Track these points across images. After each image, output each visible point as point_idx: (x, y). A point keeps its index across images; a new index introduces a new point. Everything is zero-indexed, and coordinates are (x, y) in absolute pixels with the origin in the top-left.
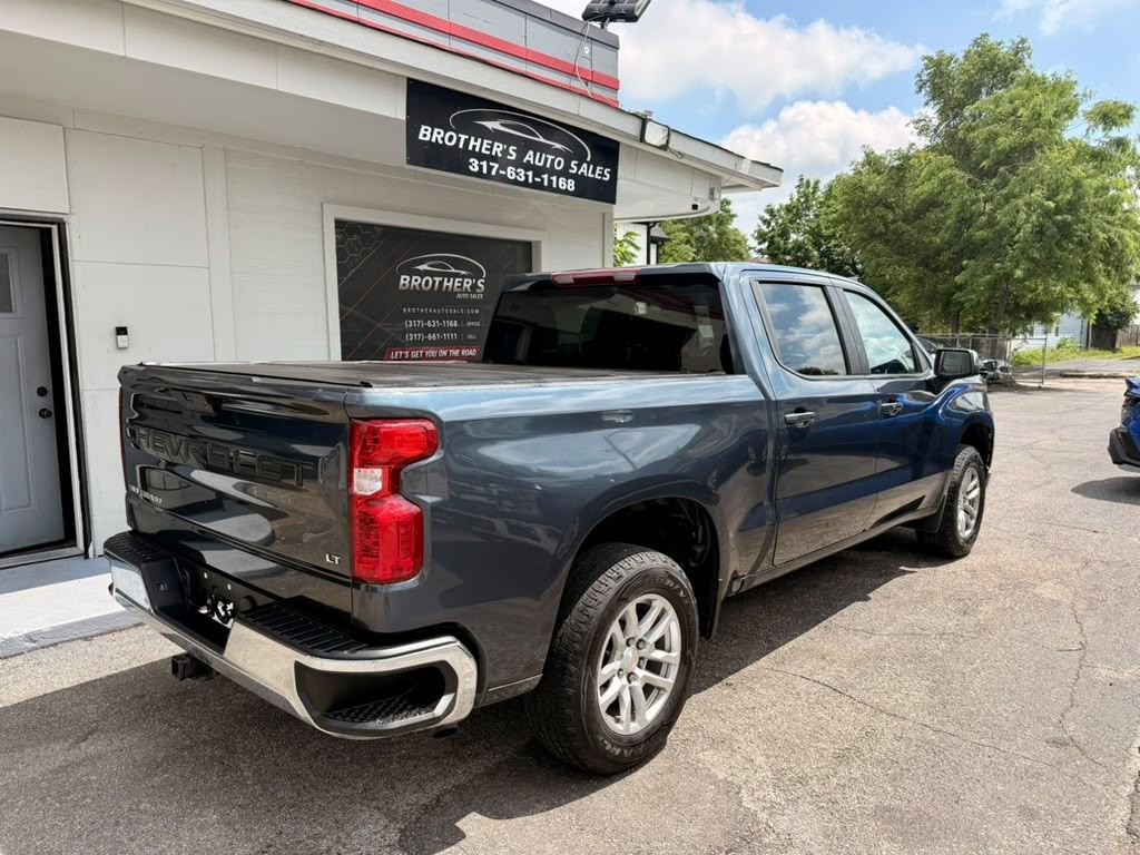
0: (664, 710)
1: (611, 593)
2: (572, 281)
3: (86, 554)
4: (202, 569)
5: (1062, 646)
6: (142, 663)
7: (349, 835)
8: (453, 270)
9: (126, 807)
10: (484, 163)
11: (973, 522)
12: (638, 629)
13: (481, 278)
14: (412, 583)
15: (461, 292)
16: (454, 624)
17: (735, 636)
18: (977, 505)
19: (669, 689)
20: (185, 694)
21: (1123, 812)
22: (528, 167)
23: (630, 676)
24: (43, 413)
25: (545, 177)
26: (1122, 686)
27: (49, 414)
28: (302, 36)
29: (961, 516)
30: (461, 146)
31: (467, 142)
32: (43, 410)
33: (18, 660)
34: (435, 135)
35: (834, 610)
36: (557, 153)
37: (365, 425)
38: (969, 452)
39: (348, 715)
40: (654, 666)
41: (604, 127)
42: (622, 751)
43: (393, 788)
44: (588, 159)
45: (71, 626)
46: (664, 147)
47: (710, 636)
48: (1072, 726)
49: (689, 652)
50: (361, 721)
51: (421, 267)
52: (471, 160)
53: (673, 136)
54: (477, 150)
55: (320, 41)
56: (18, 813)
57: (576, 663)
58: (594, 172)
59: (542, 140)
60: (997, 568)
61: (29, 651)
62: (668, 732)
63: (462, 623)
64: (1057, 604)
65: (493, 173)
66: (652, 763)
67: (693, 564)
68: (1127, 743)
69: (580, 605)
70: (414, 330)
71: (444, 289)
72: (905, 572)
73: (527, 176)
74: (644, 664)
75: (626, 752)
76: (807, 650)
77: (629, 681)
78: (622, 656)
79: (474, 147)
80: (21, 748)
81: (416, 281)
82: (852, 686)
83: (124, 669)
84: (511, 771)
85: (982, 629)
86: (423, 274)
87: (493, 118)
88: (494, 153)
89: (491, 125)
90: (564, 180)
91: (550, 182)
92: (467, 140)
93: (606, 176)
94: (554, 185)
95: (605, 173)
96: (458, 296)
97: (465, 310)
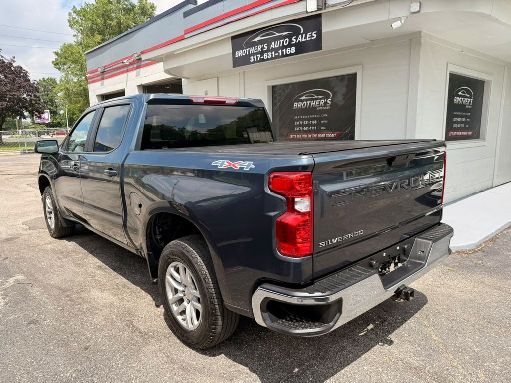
8: (316, 97)
10: (255, 57)
13: (329, 98)
15: (319, 107)
22: (273, 50)
25: (280, 51)
30: (247, 54)
34: (240, 53)
36: (285, 37)
51: (302, 98)
52: (251, 58)
54: (252, 52)
58: (306, 38)
59: (278, 35)
70: (299, 126)
71: (311, 106)
73: (272, 55)
81: (300, 105)
86: (302, 101)
88: (258, 51)
89: (257, 39)
90: (290, 49)
91: (283, 53)
92: (249, 51)
93: (314, 37)
94: (285, 54)
95: (313, 35)
96: (318, 108)
97: (320, 115)
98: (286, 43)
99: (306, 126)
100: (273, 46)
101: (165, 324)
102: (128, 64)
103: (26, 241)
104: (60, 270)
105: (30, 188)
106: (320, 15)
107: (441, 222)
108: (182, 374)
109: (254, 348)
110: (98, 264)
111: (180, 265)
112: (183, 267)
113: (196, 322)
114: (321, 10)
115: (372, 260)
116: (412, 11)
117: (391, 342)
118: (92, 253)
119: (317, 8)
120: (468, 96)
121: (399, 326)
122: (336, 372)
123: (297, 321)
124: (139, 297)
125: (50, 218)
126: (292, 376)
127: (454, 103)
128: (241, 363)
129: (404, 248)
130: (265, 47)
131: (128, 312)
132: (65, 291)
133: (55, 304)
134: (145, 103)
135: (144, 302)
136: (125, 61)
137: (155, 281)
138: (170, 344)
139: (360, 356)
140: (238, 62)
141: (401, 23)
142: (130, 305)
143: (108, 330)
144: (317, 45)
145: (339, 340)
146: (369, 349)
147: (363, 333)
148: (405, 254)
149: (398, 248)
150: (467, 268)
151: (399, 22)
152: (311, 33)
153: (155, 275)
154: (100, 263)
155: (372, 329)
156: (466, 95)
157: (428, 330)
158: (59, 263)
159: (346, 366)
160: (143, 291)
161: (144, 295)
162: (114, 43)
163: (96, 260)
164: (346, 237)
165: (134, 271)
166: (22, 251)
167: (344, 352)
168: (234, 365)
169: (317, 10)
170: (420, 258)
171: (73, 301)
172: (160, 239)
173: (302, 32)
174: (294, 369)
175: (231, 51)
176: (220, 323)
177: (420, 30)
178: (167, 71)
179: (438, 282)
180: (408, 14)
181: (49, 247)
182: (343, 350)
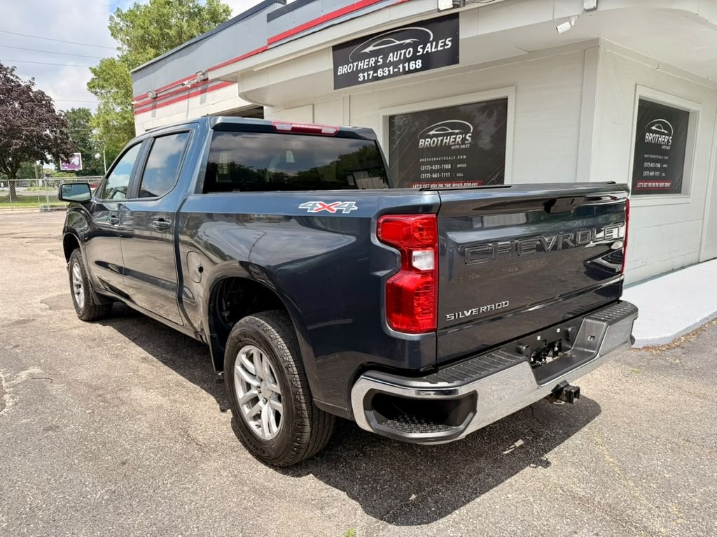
8: (450, 131)
10: (366, 74)
13: (469, 133)
15: (455, 145)
22: (391, 64)
25: (401, 66)
30: (354, 69)
34: (344, 69)
36: (408, 46)
51: (431, 133)
52: (359, 75)
54: (362, 68)
58: (437, 47)
59: (398, 42)
65: (370, 77)
70: (426, 172)
71: (443, 144)
73: (389, 71)
81: (428, 142)
86: (431, 137)
87: (369, 45)
88: (370, 66)
89: (368, 49)
90: (414, 62)
91: (404, 68)
92: (357, 65)
93: (448, 45)
94: (407, 69)
95: (447, 42)
96: (453, 147)
97: (456, 157)
98: (409, 54)
99: (435, 171)
100: (391, 58)
101: (232, 434)
102: (189, 86)
103: (44, 324)
104: (90, 362)
105: (52, 256)
106: (456, 16)
107: (620, 299)
108: (254, 500)
109: (356, 468)
110: (143, 355)
111: (255, 350)
112: (258, 352)
113: (275, 429)
114: (458, 6)
115: (521, 344)
116: (587, 6)
117: (547, 464)
118: (134, 340)
119: (453, 5)
120: (666, 132)
121: (560, 443)
122: (468, 501)
123: (413, 422)
124: (199, 399)
125: (78, 294)
126: (407, 505)
127: (646, 141)
128: (336, 487)
129: (567, 331)
130: (380, 60)
131: (182, 417)
132: (96, 389)
133: (83, 405)
134: (210, 129)
135: (205, 405)
136: (186, 83)
137: (220, 374)
138: (239, 460)
139: (503, 481)
140: (342, 82)
141: (570, 23)
142: (185, 408)
143: (154, 440)
144: (452, 57)
145: (475, 460)
146: (516, 473)
147: (508, 452)
148: (568, 340)
149: (558, 330)
150: (658, 369)
151: (568, 23)
152: (443, 40)
153: (220, 367)
154: (145, 354)
155: (521, 447)
156: (663, 130)
157: (600, 449)
158: (89, 353)
159: (483, 493)
160: (204, 391)
161: (205, 396)
162: (171, 57)
163: (140, 349)
164: (483, 309)
165: (192, 365)
166: (39, 337)
167: (480, 475)
168: (326, 489)
169: (452, 6)
170: (589, 346)
171: (107, 402)
172: (228, 316)
173: (431, 39)
174: (410, 495)
175: (332, 67)
176: (308, 429)
177: (597, 37)
178: (243, 96)
179: (617, 387)
180: (579, 12)
181: (76, 332)
182: (479, 473)
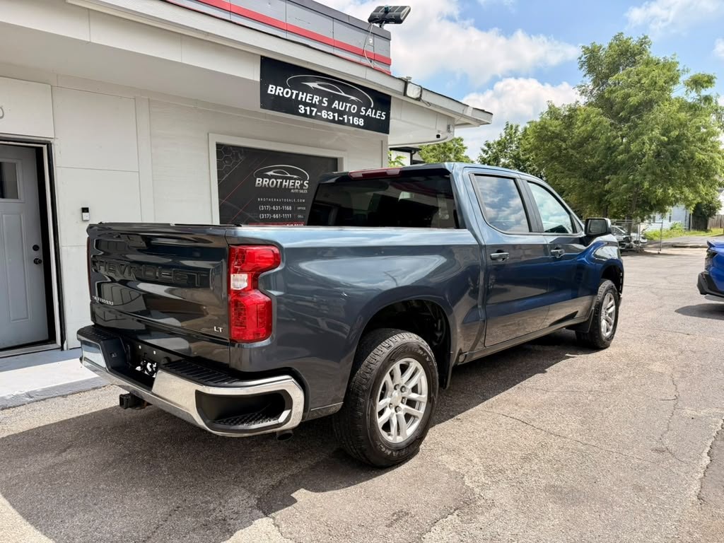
0: (417, 429)
1: (384, 356)
2: (361, 176)
3: (62, 348)
4: (137, 343)
5: (663, 397)
6: (98, 410)
7: (226, 501)
9: (91, 487)
10: (308, 108)
11: (611, 327)
12: (401, 380)
13: (306, 180)
14: (265, 343)
15: (294, 189)
16: (290, 368)
17: (463, 393)
18: (614, 317)
19: (421, 417)
20: (125, 426)
21: (696, 487)
22: (334, 110)
23: (396, 408)
24: (36, 261)
25: (346, 117)
26: (699, 419)
27: (40, 262)
28: (196, 29)
29: (604, 323)
30: (294, 97)
31: (297, 95)
32: (37, 259)
33: (22, 408)
34: (278, 90)
35: (524, 378)
36: (352, 102)
37: (237, 248)
38: (607, 283)
39: (227, 421)
40: (411, 403)
41: (381, 86)
42: (392, 453)
43: (253, 477)
44: (372, 106)
45: (53, 388)
46: (419, 99)
47: (446, 387)
48: (667, 441)
49: (432, 395)
50: (235, 424)
51: (269, 173)
52: (300, 106)
53: (424, 92)
54: (304, 100)
55: (208, 33)
56: (26, 491)
57: (363, 396)
58: (375, 114)
60: (626, 355)
61: (28, 403)
62: (420, 443)
63: (295, 368)
64: (662, 374)
65: (314, 114)
66: (410, 462)
67: (435, 344)
68: (701, 451)
69: (366, 362)
70: (265, 212)
71: (284, 187)
72: (569, 357)
73: (334, 116)
74: (405, 401)
75: (394, 453)
76: (507, 400)
77: (396, 411)
78: (391, 395)
79: (302, 98)
80: (26, 456)
81: (266, 182)
82: (534, 420)
83: (87, 413)
84: (324, 466)
85: (614, 389)
86: (270, 177)
87: (313, 81)
88: (314, 102)
89: (312, 85)
90: (357, 119)
91: (348, 119)
93: (383, 117)
94: (351, 122)
96: (292, 191)
97: (296, 200)
99: (276, 212)
152: (380, 112)
